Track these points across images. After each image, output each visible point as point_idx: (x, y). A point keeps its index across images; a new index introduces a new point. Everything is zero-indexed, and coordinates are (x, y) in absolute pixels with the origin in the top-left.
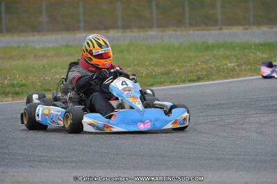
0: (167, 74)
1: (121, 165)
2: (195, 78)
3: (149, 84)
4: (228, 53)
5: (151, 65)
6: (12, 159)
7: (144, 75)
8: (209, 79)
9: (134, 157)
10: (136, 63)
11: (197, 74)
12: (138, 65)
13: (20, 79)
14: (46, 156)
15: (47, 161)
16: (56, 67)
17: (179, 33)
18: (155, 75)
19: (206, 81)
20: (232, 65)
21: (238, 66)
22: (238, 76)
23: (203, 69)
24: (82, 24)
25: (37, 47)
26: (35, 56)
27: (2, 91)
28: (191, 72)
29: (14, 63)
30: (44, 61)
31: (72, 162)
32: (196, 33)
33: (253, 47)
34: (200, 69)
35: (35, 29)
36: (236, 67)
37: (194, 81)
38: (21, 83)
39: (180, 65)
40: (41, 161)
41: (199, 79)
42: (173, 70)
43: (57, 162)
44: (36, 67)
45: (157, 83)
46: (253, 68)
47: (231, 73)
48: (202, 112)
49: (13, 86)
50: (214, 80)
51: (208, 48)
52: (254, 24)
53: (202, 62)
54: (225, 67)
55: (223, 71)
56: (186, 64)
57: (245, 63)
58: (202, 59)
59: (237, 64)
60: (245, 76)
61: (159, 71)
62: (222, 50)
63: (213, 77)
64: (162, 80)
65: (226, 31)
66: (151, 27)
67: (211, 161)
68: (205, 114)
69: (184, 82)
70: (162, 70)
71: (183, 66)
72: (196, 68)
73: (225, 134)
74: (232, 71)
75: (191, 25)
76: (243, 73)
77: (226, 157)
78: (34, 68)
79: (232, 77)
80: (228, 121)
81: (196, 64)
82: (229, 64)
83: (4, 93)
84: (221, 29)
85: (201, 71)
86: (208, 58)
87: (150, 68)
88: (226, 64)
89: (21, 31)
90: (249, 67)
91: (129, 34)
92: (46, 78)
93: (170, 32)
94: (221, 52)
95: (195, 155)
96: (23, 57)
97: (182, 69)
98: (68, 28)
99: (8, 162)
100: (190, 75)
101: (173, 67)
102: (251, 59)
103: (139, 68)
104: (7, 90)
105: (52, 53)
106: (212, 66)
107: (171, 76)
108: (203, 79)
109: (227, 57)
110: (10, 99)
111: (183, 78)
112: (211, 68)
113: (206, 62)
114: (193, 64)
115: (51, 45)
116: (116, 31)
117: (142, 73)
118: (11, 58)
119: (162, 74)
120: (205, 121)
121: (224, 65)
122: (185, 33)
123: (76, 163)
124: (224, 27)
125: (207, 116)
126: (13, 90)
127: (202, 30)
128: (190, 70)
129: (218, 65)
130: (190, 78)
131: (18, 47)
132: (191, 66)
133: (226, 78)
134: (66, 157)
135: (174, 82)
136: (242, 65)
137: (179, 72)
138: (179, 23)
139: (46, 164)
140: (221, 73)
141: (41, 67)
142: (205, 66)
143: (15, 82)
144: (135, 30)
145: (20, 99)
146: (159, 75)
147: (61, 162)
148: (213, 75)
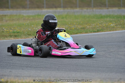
0: (84, 28)
1: (63, 70)
2: (96, 31)
3: (76, 33)
4: (111, 19)
5: (76, 24)
6: (14, 65)
7: (73, 29)
8: (103, 31)
9: (69, 66)
10: (69, 23)
11: (98, 29)
12: (70, 24)
13: (17, 30)
14: (29, 65)
15: (30, 67)
16: (33, 24)
17: (89, 10)
18: (78, 29)
19: (101, 32)
20: (113, 25)
21: (116, 25)
22: (116, 30)
23: (100, 27)
24: (45, 5)
25: (25, 15)
26: (24, 19)
27: (9, 35)
28: (95, 28)
29: (15, 22)
30: (28, 22)
31: (41, 67)
32: (97, 10)
33: (123, 17)
34: (98, 27)
35: (24, 7)
36: (115, 26)
37: (96, 32)
38: (18, 31)
39: (89, 24)
40: (27, 67)
41: (98, 31)
42: (87, 27)
43: (34, 67)
44: (25, 24)
45: (79, 32)
46: (123, 26)
47: (113, 29)
48: (100, 46)
49: (14, 32)
50: (105, 32)
51: (102, 17)
52: (123, 7)
53: (100, 23)
54: (110, 26)
55: (109, 28)
56: (92, 24)
57: (119, 24)
58: (99, 22)
59: (115, 24)
60: (119, 30)
61: (80, 27)
62: (108, 18)
63: (104, 30)
64: (82, 31)
65: (110, 9)
66: (76, 7)
67: (104, 69)
68: (101, 47)
69: (91, 32)
70: (82, 27)
71: (91, 25)
72: (97, 26)
73: (110, 56)
74: (113, 28)
75: (94, 7)
76: (118, 29)
77: (111, 66)
78: (23, 24)
79: (113, 31)
80: (111, 50)
81: (97, 25)
82: (112, 25)
83: (10, 36)
84: (108, 9)
85: (99, 27)
86: (102, 22)
87: (76, 26)
88: (111, 25)
89: (18, 8)
90: (121, 26)
91: (66, 10)
92: (29, 29)
93: (85, 10)
94: (108, 19)
95: (97, 66)
96: (18, 19)
97: (90, 27)
98: (39, 7)
99: (12, 67)
100: (94, 29)
101: (87, 26)
102: (122, 22)
103: (71, 26)
104: (12, 34)
105: (31, 18)
106: (104, 25)
107: (86, 29)
108: (100, 31)
109: (111, 22)
110: (13, 38)
111: (91, 30)
112: (104, 26)
113: (101, 23)
114: (95, 24)
115: (31, 15)
116: (60, 8)
117: (72, 28)
118: (13, 20)
119: (81, 28)
120: (101, 50)
121: (109, 25)
122: (91, 10)
123: (43, 68)
124: (109, 8)
125: (102, 48)
126: (14, 34)
127: (100, 9)
128: (94, 27)
129: (107, 25)
130: (94, 31)
131: (16, 15)
132: (94, 25)
133: (110, 31)
134: (38, 65)
135: (86, 32)
136: (117, 25)
137: (89, 28)
138: (89, 6)
139: (29, 68)
140: (108, 29)
141: (27, 24)
142: (101, 25)
143: (15, 31)
144: (69, 8)
145: (17, 39)
146: (80, 29)
147: (36, 67)
148: (104, 29)
